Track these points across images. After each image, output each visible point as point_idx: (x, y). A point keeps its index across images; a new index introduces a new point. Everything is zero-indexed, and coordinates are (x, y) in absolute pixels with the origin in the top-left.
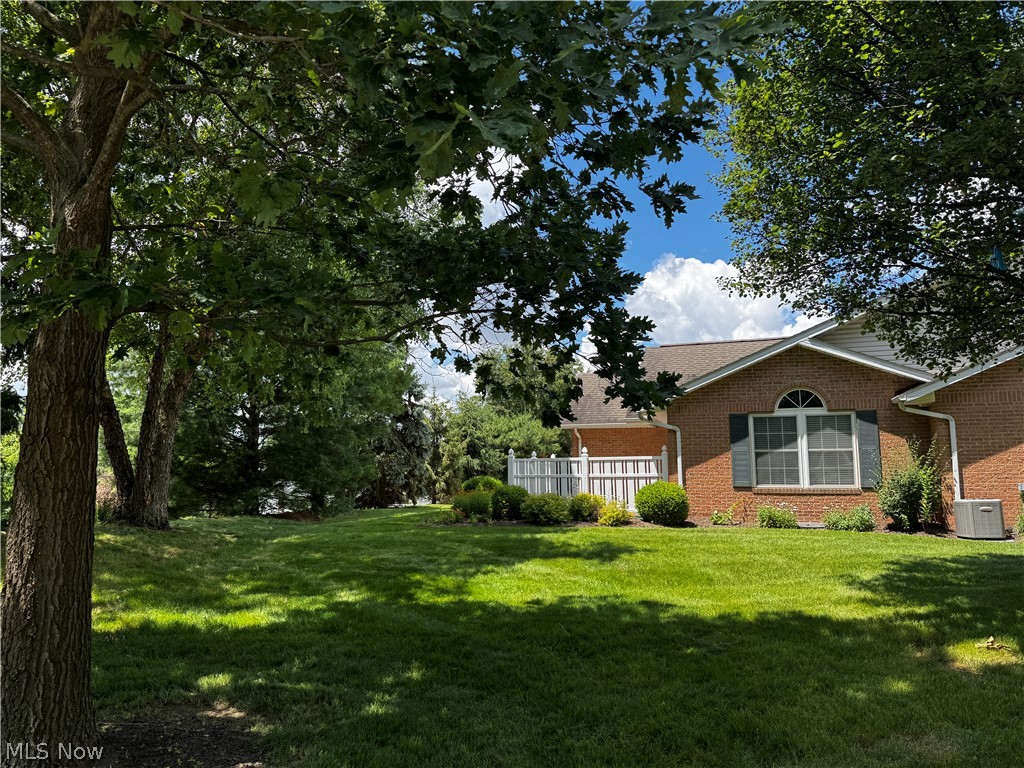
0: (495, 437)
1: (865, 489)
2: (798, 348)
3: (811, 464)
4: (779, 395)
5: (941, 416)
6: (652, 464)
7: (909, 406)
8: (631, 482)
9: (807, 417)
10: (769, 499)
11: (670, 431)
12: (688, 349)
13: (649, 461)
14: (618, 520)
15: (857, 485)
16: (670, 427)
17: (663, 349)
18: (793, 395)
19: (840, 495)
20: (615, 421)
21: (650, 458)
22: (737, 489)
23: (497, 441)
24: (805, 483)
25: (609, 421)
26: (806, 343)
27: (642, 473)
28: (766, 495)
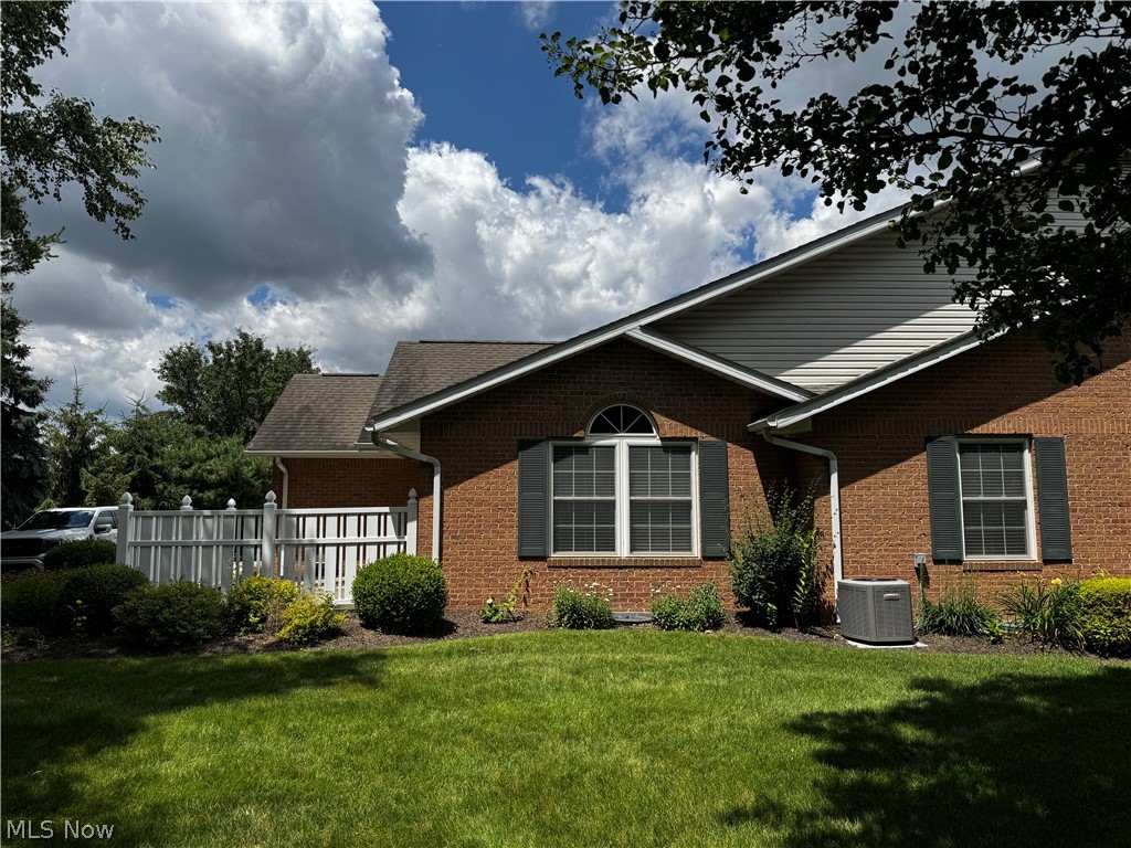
0: (185, 467)
1: (705, 558)
2: (623, 339)
3: (633, 520)
4: (592, 413)
5: (819, 452)
6: (389, 517)
7: (780, 437)
8: (351, 551)
9: (631, 447)
10: (571, 573)
11: (423, 464)
12: (459, 349)
13: (386, 514)
14: (312, 632)
15: (696, 552)
16: (425, 458)
17: (424, 346)
18: (613, 414)
19: (673, 567)
20: (345, 448)
21: (386, 509)
22: (522, 558)
23: (188, 473)
24: (623, 549)
25: (334, 447)
26: (633, 331)
27: (372, 536)
28: (566, 568)
